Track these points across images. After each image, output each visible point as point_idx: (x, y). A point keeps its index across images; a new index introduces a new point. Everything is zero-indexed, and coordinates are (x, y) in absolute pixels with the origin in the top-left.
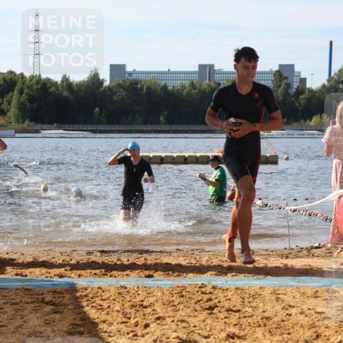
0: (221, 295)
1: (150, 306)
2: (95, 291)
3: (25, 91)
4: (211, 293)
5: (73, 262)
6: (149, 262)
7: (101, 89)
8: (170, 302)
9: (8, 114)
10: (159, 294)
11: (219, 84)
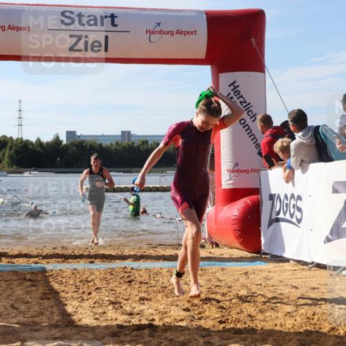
0: (136, 273)
1: (92, 281)
2: (58, 272)
3: (13, 148)
4: (130, 272)
5: (44, 254)
6: (91, 253)
7: (61, 146)
8: (104, 278)
9: (3, 162)
10: (98, 273)
11: (134, 143)
